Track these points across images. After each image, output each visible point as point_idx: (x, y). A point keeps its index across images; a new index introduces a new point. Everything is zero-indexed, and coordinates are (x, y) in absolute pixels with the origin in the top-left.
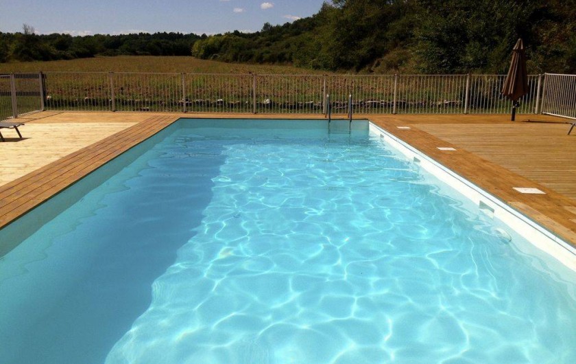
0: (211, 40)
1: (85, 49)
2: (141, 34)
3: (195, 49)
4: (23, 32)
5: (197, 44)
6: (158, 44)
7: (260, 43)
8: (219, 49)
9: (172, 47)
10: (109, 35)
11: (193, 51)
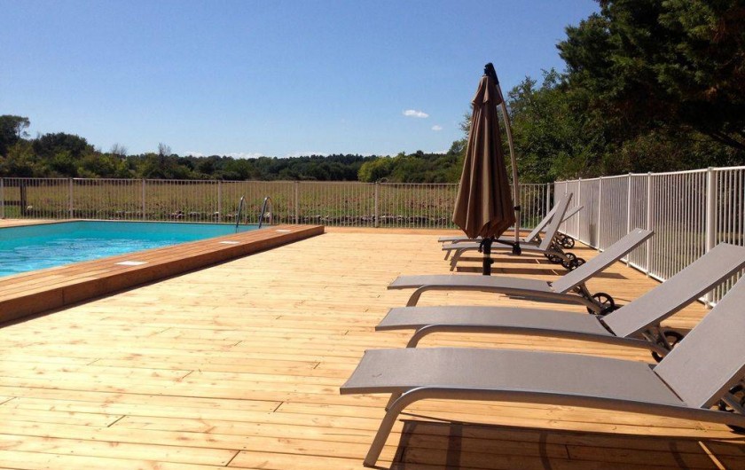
0: (380, 162)
1: (235, 173)
2: (313, 157)
3: (361, 173)
4: (157, 152)
5: (364, 167)
6: (326, 168)
7: (438, 164)
8: (390, 172)
9: (342, 171)
10: (276, 158)
11: (359, 175)
